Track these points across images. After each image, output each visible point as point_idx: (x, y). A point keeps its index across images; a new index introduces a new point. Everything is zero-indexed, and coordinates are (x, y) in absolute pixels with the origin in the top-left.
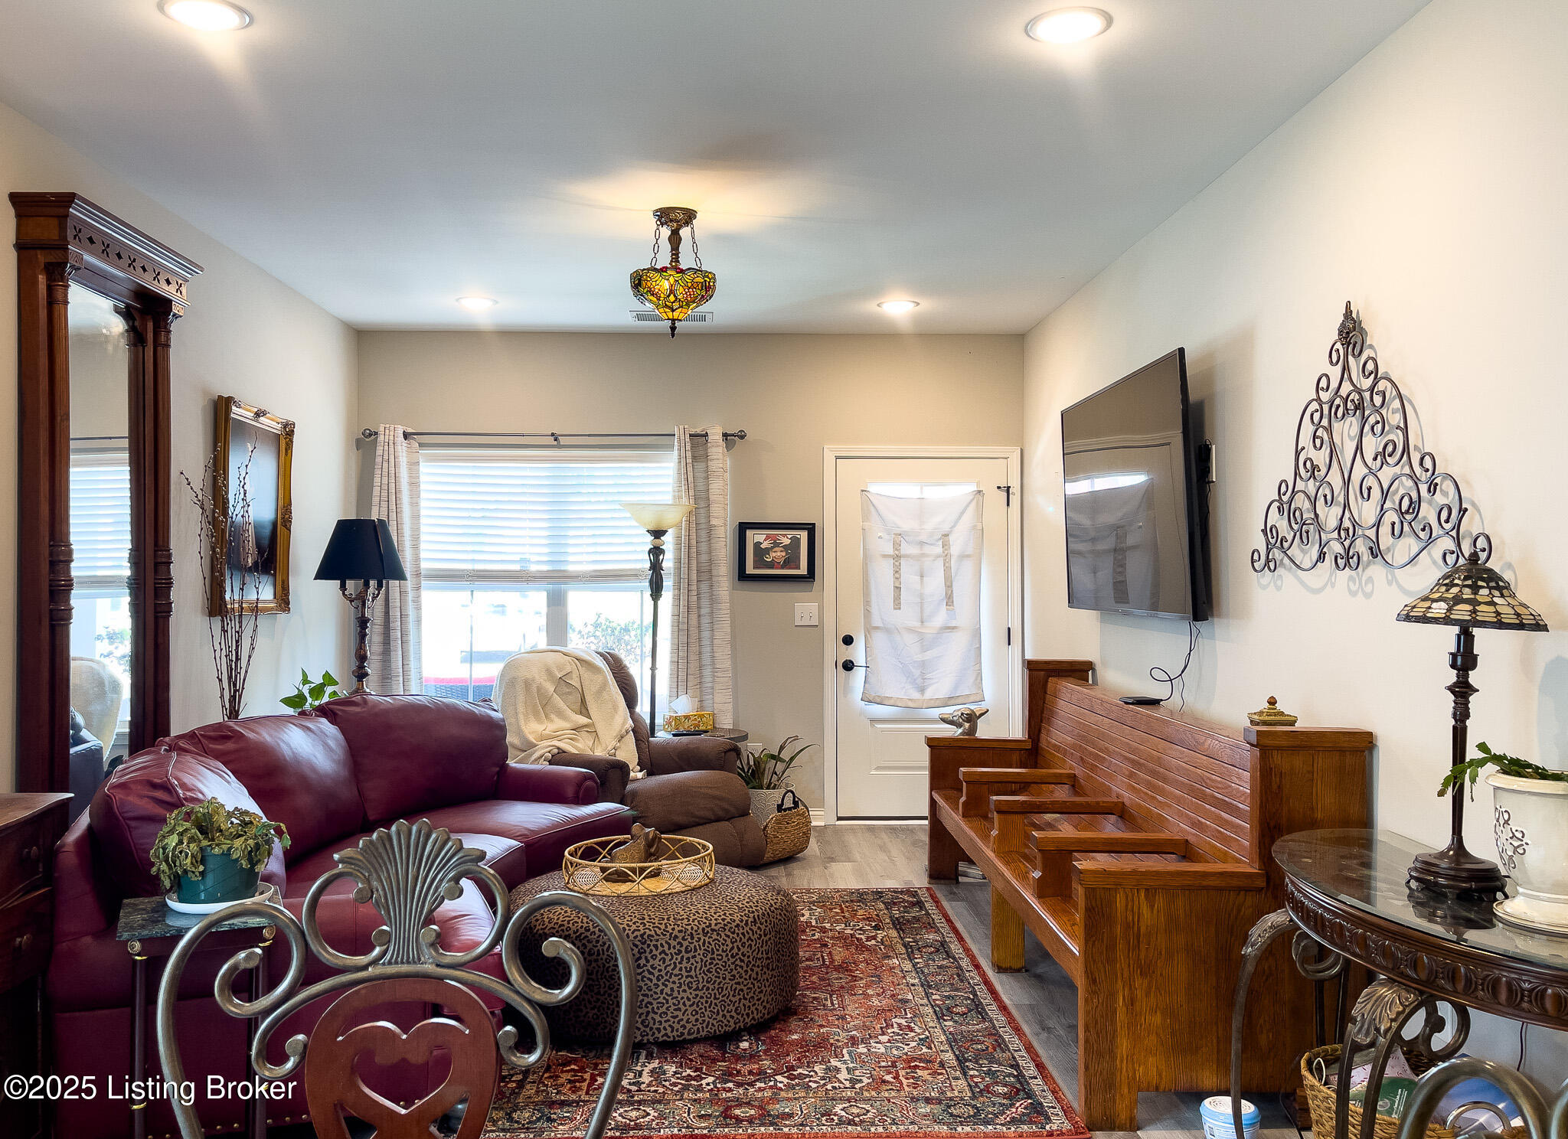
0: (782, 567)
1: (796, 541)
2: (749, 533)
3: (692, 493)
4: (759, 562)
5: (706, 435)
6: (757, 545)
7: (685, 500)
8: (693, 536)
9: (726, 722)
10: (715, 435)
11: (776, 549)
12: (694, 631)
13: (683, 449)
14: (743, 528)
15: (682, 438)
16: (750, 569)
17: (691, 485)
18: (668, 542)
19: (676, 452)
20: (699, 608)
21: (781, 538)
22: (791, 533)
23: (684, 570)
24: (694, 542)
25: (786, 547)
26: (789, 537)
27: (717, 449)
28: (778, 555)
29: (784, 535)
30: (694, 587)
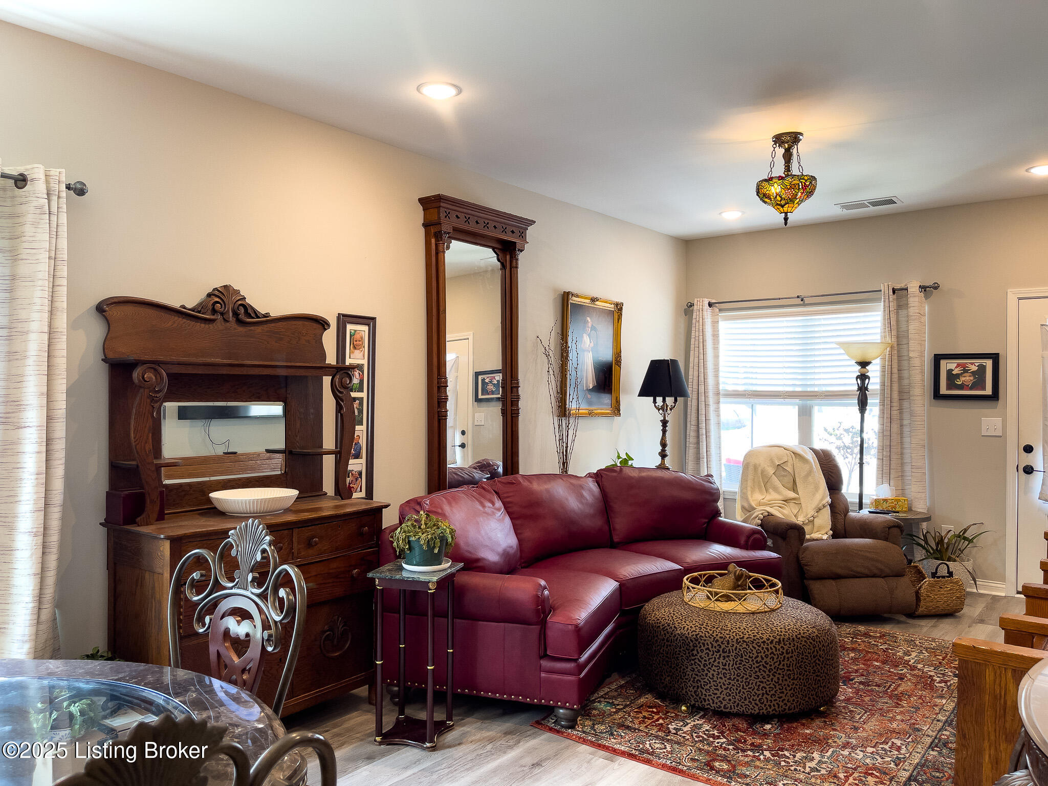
0: (971, 389)
1: (982, 368)
2: (943, 363)
3: (894, 333)
4: (951, 385)
5: (907, 289)
6: (949, 372)
7: (888, 340)
8: (895, 366)
9: (921, 507)
10: (914, 288)
11: (966, 374)
12: (895, 437)
13: (887, 301)
14: (938, 359)
15: (887, 292)
16: (943, 390)
17: (893, 327)
18: (875, 372)
19: (882, 304)
20: (901, 419)
21: (970, 366)
22: (978, 362)
23: (887, 391)
24: (895, 370)
25: (974, 373)
26: (977, 364)
27: (915, 299)
28: (967, 379)
29: (972, 364)
30: (895, 404)
